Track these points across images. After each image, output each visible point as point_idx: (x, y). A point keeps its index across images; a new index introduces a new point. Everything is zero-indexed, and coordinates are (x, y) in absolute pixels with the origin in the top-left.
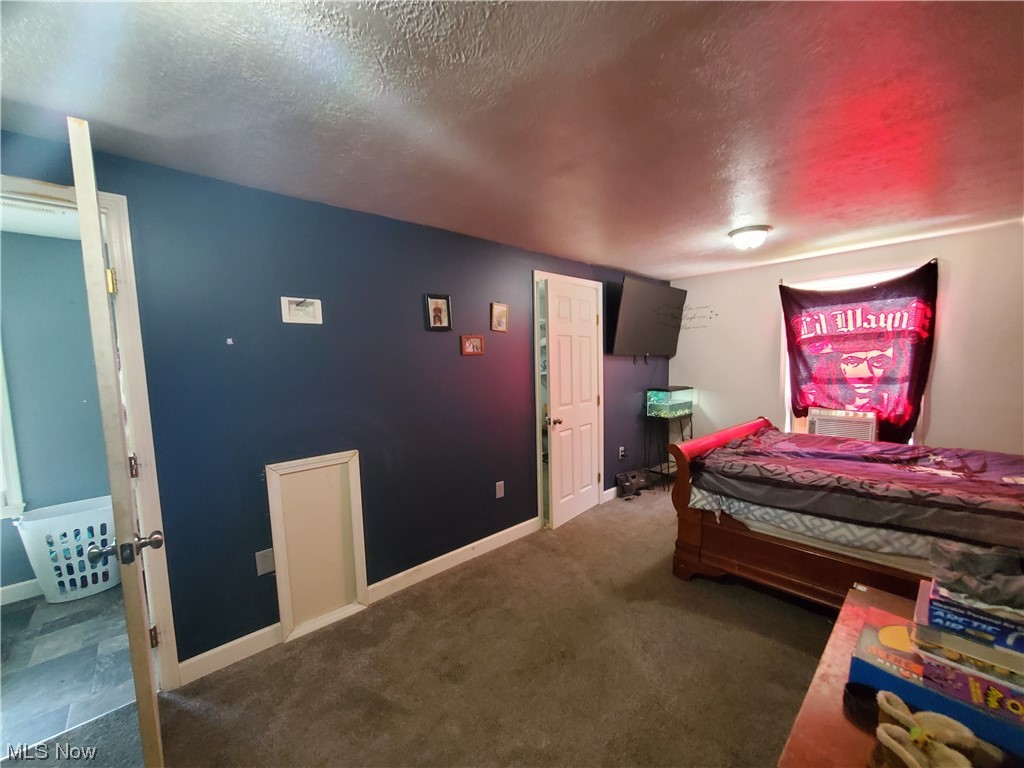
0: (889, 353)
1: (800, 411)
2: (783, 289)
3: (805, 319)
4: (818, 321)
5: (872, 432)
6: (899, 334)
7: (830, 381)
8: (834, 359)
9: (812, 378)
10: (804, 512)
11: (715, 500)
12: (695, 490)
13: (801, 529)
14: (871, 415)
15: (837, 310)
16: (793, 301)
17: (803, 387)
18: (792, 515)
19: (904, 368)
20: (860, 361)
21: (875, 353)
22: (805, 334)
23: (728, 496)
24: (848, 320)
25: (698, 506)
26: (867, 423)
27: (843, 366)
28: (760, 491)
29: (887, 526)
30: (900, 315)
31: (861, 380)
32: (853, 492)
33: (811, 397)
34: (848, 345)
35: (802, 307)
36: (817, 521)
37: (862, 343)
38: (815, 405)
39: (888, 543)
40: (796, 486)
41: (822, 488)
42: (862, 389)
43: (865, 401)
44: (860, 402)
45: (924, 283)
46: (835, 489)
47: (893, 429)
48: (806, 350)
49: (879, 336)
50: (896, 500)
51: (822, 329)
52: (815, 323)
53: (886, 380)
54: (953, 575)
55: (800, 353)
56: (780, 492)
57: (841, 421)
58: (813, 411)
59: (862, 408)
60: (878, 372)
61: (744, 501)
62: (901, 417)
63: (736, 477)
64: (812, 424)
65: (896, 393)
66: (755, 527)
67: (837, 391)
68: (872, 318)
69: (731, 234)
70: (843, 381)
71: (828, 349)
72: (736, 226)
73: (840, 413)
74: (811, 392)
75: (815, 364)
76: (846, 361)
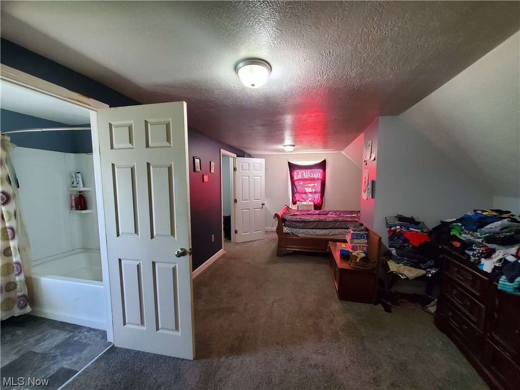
0: (316, 185)
1: (294, 203)
2: (289, 163)
3: (295, 173)
4: (299, 174)
5: (313, 208)
6: (318, 179)
7: (302, 193)
8: (303, 186)
9: (298, 192)
10: (313, 228)
11: (290, 229)
12: (284, 227)
13: (312, 233)
14: (312, 203)
15: (303, 171)
16: (292, 167)
17: (295, 195)
18: (310, 230)
19: (319, 189)
20: (309, 187)
21: (313, 185)
22: (295, 178)
23: (294, 227)
24: (306, 174)
25: (286, 232)
26: (311, 205)
27: (305, 188)
28: (302, 225)
29: (330, 228)
30: (317, 174)
31: (310, 193)
32: (323, 221)
33: (297, 198)
34: (307, 182)
35: (294, 169)
36: (316, 230)
37: (310, 182)
38: (298, 201)
39: (331, 232)
40: (311, 222)
41: (316, 221)
42: (310, 195)
43: (311, 199)
44: (310, 199)
45: (323, 165)
46: (320, 221)
47: (318, 207)
48: (296, 183)
49: (313, 180)
50: (332, 221)
51: (300, 177)
52: (298, 175)
53: (315, 193)
54: (354, 229)
55: (294, 184)
56: (306, 224)
57: (305, 205)
58: (298, 203)
59: (310, 201)
60: (314, 190)
61: (298, 228)
62: (319, 203)
63: (295, 221)
64: (298, 206)
65: (317, 196)
66: (300, 235)
67: (304, 196)
68: (312, 174)
69: (284, 146)
70: (305, 193)
71: (301, 183)
72: (285, 144)
73: (305, 203)
74: (297, 197)
75: (298, 188)
76: (306, 187)
